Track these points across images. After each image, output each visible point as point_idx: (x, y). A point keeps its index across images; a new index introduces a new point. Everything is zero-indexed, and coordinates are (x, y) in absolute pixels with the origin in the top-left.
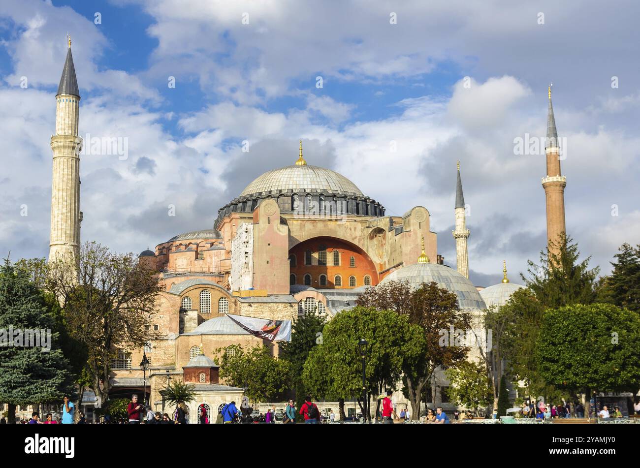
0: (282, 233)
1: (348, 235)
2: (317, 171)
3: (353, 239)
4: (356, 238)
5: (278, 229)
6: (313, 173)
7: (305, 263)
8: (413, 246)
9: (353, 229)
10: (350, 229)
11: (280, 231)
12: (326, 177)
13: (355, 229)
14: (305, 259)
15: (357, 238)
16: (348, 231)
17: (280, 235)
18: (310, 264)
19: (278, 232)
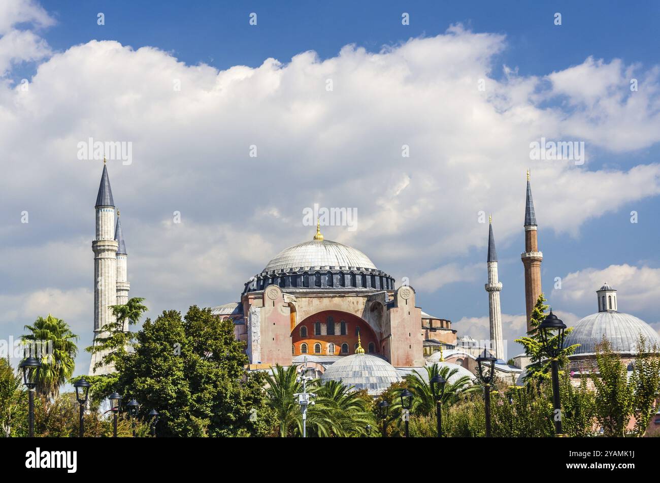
0: (285, 313)
1: (351, 308)
2: (329, 247)
3: (356, 312)
4: (358, 310)
5: (281, 310)
6: (325, 250)
7: (315, 333)
8: (400, 320)
9: (355, 303)
10: (353, 303)
11: (283, 312)
12: (336, 253)
13: (357, 302)
14: (315, 330)
15: (360, 311)
16: (351, 305)
17: (284, 316)
18: (320, 334)
19: (282, 313)
